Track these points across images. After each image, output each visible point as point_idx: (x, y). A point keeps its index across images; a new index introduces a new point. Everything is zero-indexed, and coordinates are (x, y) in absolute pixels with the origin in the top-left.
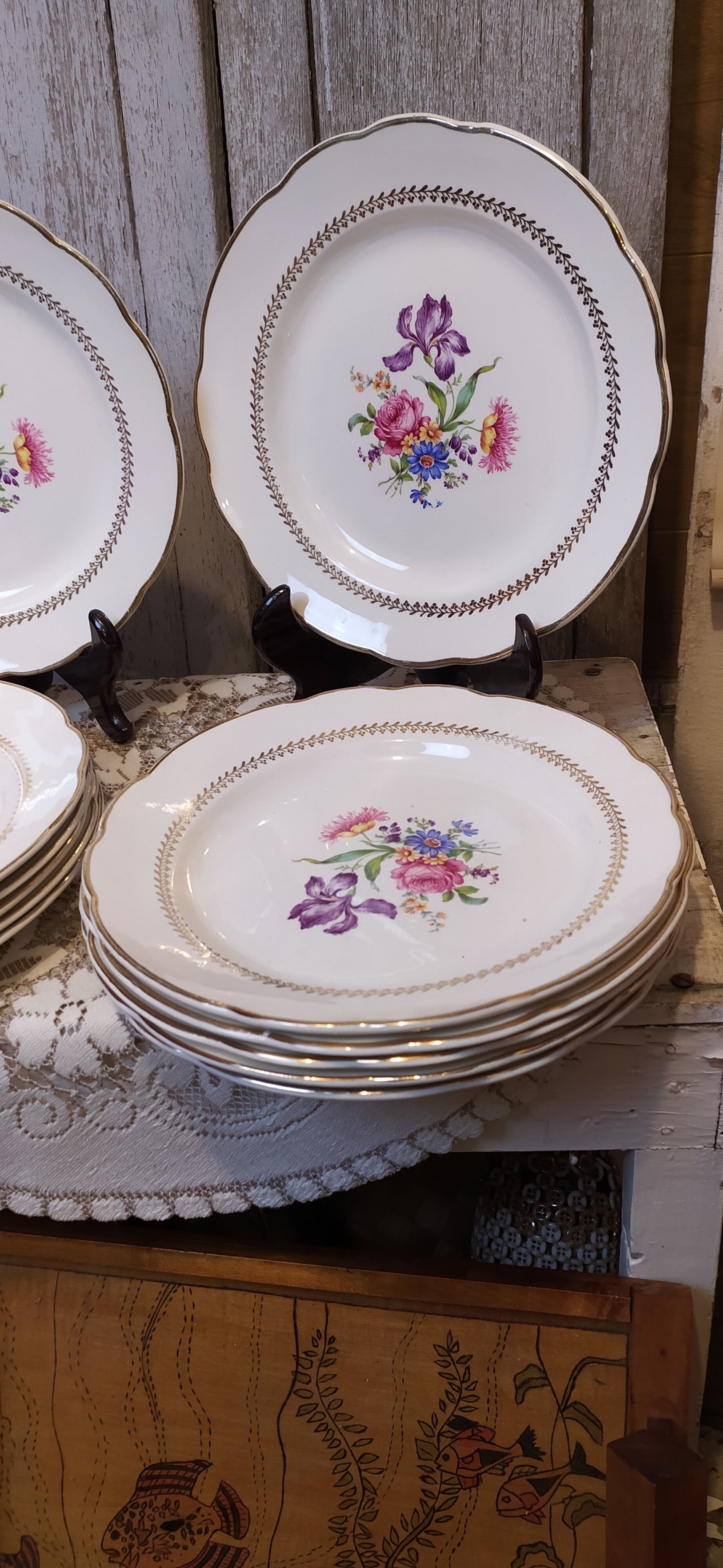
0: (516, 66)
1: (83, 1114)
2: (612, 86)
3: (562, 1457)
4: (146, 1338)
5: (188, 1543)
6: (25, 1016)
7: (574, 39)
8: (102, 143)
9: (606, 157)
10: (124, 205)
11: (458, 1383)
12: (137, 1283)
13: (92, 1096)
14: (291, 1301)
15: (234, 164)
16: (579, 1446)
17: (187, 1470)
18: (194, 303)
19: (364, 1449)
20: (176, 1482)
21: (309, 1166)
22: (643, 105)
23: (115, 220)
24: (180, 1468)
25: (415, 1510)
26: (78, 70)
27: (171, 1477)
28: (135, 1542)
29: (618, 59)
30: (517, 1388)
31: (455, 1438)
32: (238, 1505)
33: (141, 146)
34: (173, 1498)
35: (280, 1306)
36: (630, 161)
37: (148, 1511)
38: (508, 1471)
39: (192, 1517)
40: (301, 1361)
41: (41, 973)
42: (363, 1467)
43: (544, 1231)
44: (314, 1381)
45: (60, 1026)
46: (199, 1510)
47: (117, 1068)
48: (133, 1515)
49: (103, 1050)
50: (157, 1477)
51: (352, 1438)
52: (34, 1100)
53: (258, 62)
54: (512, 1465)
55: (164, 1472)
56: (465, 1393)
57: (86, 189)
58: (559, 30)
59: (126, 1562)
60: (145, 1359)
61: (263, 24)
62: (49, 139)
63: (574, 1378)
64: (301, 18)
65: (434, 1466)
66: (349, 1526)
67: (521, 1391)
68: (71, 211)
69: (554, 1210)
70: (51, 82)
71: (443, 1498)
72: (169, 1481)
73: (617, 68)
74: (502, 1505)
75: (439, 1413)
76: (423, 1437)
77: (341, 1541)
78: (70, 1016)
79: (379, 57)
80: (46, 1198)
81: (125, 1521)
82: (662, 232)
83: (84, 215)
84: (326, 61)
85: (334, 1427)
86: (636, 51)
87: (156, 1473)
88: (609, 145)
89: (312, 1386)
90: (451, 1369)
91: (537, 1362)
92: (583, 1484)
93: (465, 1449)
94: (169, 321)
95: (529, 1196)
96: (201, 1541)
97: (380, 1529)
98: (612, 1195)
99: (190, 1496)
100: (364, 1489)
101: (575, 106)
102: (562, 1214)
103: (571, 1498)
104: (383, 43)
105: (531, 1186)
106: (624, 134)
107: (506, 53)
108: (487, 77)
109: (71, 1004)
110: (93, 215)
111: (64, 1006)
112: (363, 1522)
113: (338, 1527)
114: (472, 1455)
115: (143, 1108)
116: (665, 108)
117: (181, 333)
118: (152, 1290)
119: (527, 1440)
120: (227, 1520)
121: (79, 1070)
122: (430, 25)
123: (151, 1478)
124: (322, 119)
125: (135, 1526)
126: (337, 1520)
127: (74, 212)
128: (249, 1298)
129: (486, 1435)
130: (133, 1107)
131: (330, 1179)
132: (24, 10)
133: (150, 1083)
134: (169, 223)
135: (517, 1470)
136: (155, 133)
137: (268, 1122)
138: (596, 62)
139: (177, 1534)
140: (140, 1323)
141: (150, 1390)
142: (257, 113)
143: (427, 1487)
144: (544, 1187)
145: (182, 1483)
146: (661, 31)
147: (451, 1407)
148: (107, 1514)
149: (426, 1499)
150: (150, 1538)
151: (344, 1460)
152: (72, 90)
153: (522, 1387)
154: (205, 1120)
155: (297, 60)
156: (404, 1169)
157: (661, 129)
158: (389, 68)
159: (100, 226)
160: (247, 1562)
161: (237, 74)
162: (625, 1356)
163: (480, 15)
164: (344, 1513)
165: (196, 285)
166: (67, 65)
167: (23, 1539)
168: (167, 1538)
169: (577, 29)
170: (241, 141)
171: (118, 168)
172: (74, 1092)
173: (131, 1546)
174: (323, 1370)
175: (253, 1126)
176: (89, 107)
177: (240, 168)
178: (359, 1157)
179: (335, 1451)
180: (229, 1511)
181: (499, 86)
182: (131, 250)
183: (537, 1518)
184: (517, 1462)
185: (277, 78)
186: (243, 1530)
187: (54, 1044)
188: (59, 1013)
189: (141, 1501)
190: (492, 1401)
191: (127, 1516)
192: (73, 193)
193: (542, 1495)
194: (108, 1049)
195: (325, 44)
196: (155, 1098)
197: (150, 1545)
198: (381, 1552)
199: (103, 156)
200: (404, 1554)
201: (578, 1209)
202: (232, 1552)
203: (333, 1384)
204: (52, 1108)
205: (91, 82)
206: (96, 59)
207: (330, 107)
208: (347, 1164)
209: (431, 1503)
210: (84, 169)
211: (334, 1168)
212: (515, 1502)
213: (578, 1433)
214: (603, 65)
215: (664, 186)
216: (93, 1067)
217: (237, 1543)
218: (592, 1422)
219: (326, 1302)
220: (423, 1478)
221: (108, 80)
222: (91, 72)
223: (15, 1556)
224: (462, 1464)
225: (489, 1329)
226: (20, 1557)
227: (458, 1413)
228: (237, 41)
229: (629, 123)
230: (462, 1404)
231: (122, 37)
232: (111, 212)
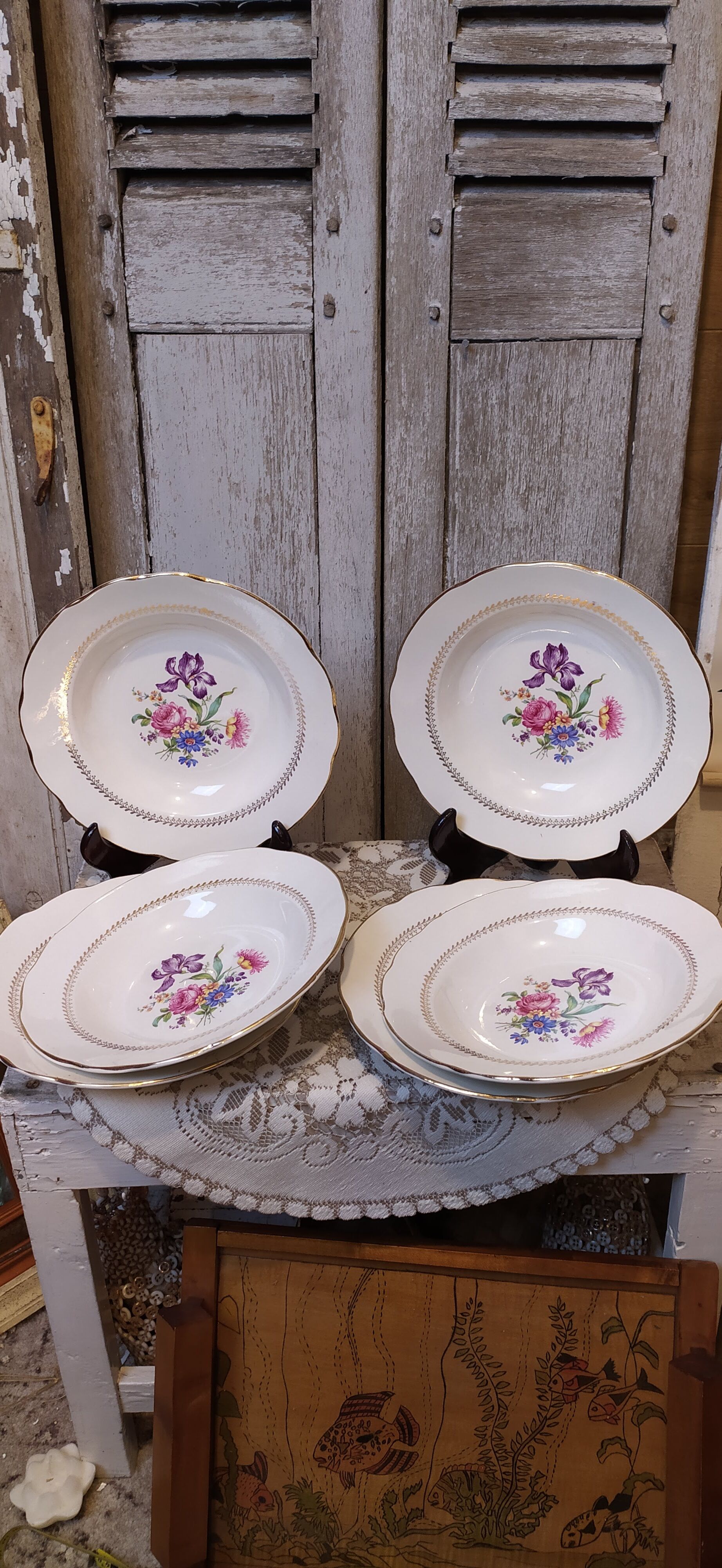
0: (584, 449)
1: (345, 1151)
2: (646, 465)
3: (632, 1379)
4: (351, 1307)
5: (376, 1450)
6: (318, 1089)
7: (622, 436)
8: (300, 481)
9: (639, 508)
10: (312, 521)
11: (564, 1331)
12: (345, 1269)
13: (354, 1139)
14: (453, 1279)
15: (390, 498)
16: (643, 1370)
17: (376, 1398)
18: (354, 585)
19: (500, 1379)
20: (368, 1408)
21: (485, 1183)
22: (665, 478)
23: (305, 529)
24: (373, 1398)
25: (534, 1420)
26: (289, 435)
27: (367, 1404)
28: (338, 1452)
29: (651, 449)
30: (603, 1333)
31: (561, 1369)
32: (412, 1422)
33: (328, 485)
34: (366, 1419)
35: (443, 1282)
36: (655, 511)
37: (348, 1429)
38: (596, 1389)
39: (380, 1432)
40: (459, 1320)
41: (317, 1060)
42: (499, 1391)
43: (599, 1237)
44: (467, 1333)
45: (341, 1095)
46: (384, 1427)
47: (374, 1121)
48: (337, 1433)
49: (368, 1110)
50: (355, 1405)
51: (492, 1371)
52: (318, 1141)
53: (412, 437)
54: (599, 1386)
55: (361, 1401)
56: (569, 1338)
57: (286, 509)
58: (613, 430)
59: (330, 1467)
60: (350, 1321)
61: (417, 414)
62: (263, 475)
63: (640, 1325)
64: (443, 412)
65: (547, 1389)
66: (489, 1433)
67: (606, 1335)
68: (273, 522)
69: (605, 1223)
70: (269, 441)
71: (552, 1410)
72: (363, 1408)
73: (650, 455)
74: (592, 1413)
75: (551, 1352)
76: (540, 1369)
77: (483, 1443)
78: (347, 1089)
79: (493, 438)
80: (311, 1205)
81: (331, 1438)
82: (674, 555)
83: (282, 524)
84: (458, 440)
85: (480, 1365)
86: (663, 445)
87: (355, 1402)
88: (642, 500)
89: (466, 1337)
90: (560, 1322)
91: (616, 1315)
92: (646, 1396)
93: (568, 1376)
94: (335, 595)
95: (587, 1214)
96: (385, 1448)
97: (508, 1434)
98: (643, 1212)
99: (378, 1417)
100: (499, 1406)
101: (621, 475)
102: (611, 1226)
103: (637, 1406)
104: (497, 430)
105: (588, 1206)
106: (652, 494)
107: (577, 441)
108: (564, 455)
109: (345, 1081)
110: (289, 526)
111: (341, 1082)
112: (498, 1430)
113: (481, 1434)
114: (572, 1380)
115: (385, 1145)
116: (680, 480)
117: (343, 603)
118: (356, 1273)
119: (609, 1368)
120: (404, 1433)
121: (350, 1122)
122: (528, 421)
123: (351, 1405)
124: (451, 473)
125: (338, 1440)
126: (480, 1429)
127: (275, 523)
128: (422, 1278)
129: (583, 1367)
130: (378, 1146)
131: (497, 1191)
132: (254, 395)
133: (392, 1131)
134: (343, 535)
135: (602, 1389)
136: (339, 478)
137: (463, 1154)
138: (636, 450)
139: (368, 1445)
140: (347, 1296)
141: (352, 1343)
142: (408, 468)
143: (541, 1403)
144: (598, 1207)
145: (373, 1408)
146: (679, 434)
147: (559, 1347)
148: (317, 1434)
149: (541, 1411)
150: (349, 1449)
151: (487, 1387)
152: (283, 446)
153: (606, 1333)
154: (421, 1154)
155: (438, 437)
156: (545, 1185)
157: (677, 493)
158: (499, 446)
159: (293, 532)
160: (417, 1462)
161: (397, 443)
162: (673, 1309)
163: (562, 418)
164: (486, 1424)
165: (358, 574)
166: (282, 430)
167: (256, 1454)
168: (361, 1448)
169: (625, 430)
170: (396, 485)
171: (310, 497)
172: (344, 1137)
173: (335, 1455)
174: (474, 1326)
175: (452, 1157)
176: (294, 458)
177: (394, 501)
178: (518, 1177)
179: (480, 1380)
180: (405, 1427)
181: (571, 460)
182: (313, 548)
183: (615, 1421)
184: (602, 1383)
185: (424, 447)
186: (414, 1440)
187: (338, 1105)
188: (338, 1086)
189: (343, 1423)
190: (587, 1342)
191: (333, 1434)
192: (276, 510)
193: (618, 1404)
194: (371, 1110)
195: (458, 428)
196: (393, 1140)
197: (348, 1453)
198: (509, 1450)
199: (300, 489)
200: (525, 1450)
201: (622, 1222)
202: (406, 1455)
203: (480, 1334)
204: (327, 1147)
205: (297, 443)
206: (302, 430)
207: (457, 467)
208: (509, 1182)
209: (544, 1414)
210: (285, 496)
211: (500, 1184)
212: (601, 1411)
213: (643, 1362)
214: (641, 453)
215: (677, 527)
216: (359, 1120)
217: (410, 1449)
218: (651, 1353)
219: (476, 1279)
220: (539, 1397)
221: (309, 442)
222: (298, 437)
223: (250, 1467)
224: (566, 1386)
225: (586, 1294)
226: (253, 1467)
227: (564, 1351)
228: (399, 423)
229: (656, 488)
230: (567, 1345)
231: (322, 418)
232: (302, 525)
